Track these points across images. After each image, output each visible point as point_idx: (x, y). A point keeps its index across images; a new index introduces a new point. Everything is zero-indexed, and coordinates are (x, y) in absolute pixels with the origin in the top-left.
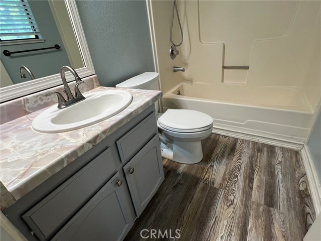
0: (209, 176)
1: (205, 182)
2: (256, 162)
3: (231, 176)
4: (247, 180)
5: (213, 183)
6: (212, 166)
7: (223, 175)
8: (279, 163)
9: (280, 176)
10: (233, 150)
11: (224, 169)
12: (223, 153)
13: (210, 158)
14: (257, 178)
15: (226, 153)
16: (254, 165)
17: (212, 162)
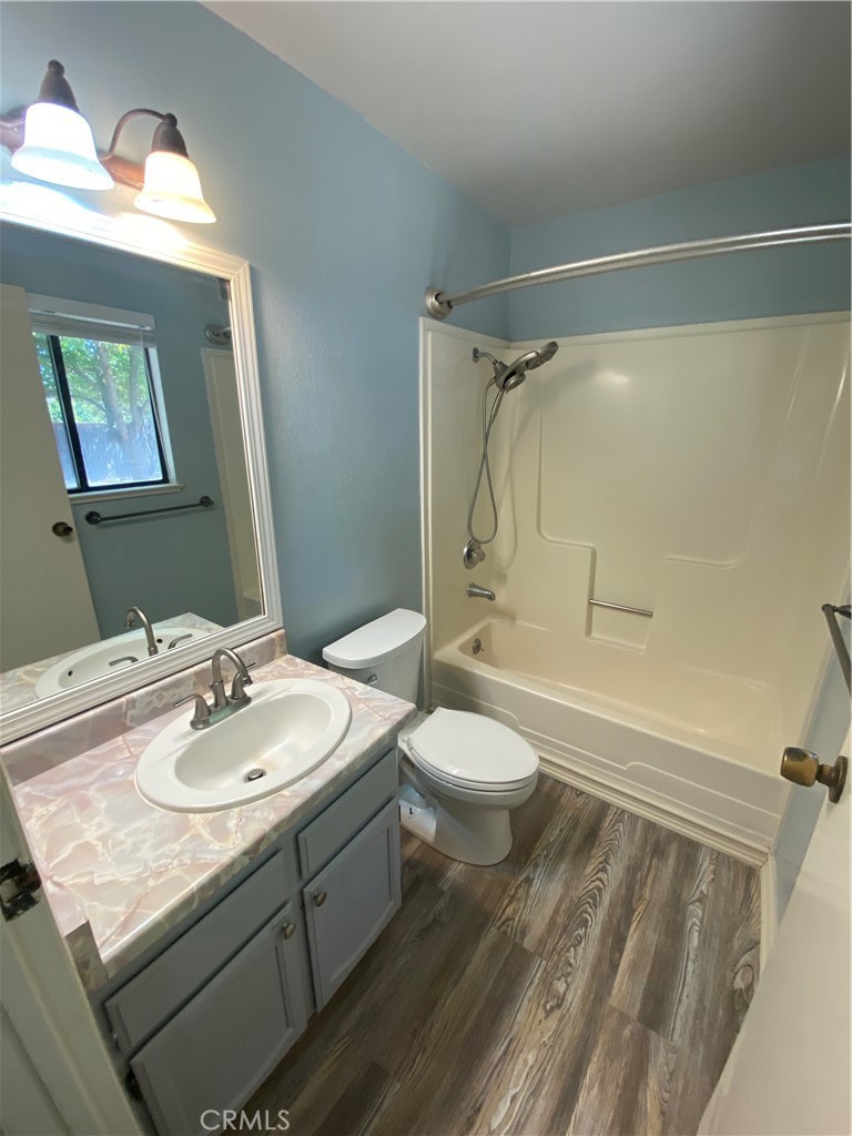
0: (515, 911)
1: (503, 928)
2: (643, 884)
3: (569, 921)
4: (610, 940)
5: (524, 934)
6: (529, 881)
7: (551, 912)
8: (699, 900)
9: (695, 939)
10: (592, 836)
11: (559, 896)
12: (565, 843)
13: (528, 855)
14: (636, 936)
15: (572, 847)
16: (637, 894)
17: (531, 868)
